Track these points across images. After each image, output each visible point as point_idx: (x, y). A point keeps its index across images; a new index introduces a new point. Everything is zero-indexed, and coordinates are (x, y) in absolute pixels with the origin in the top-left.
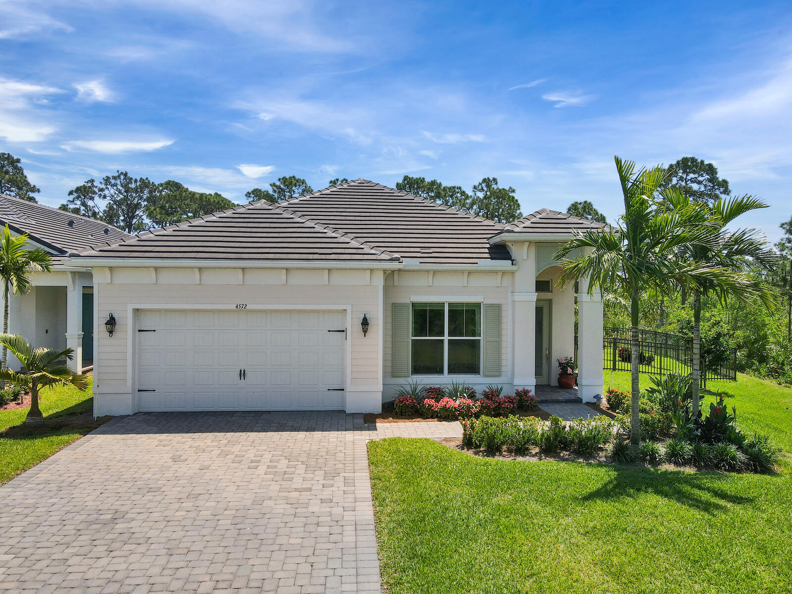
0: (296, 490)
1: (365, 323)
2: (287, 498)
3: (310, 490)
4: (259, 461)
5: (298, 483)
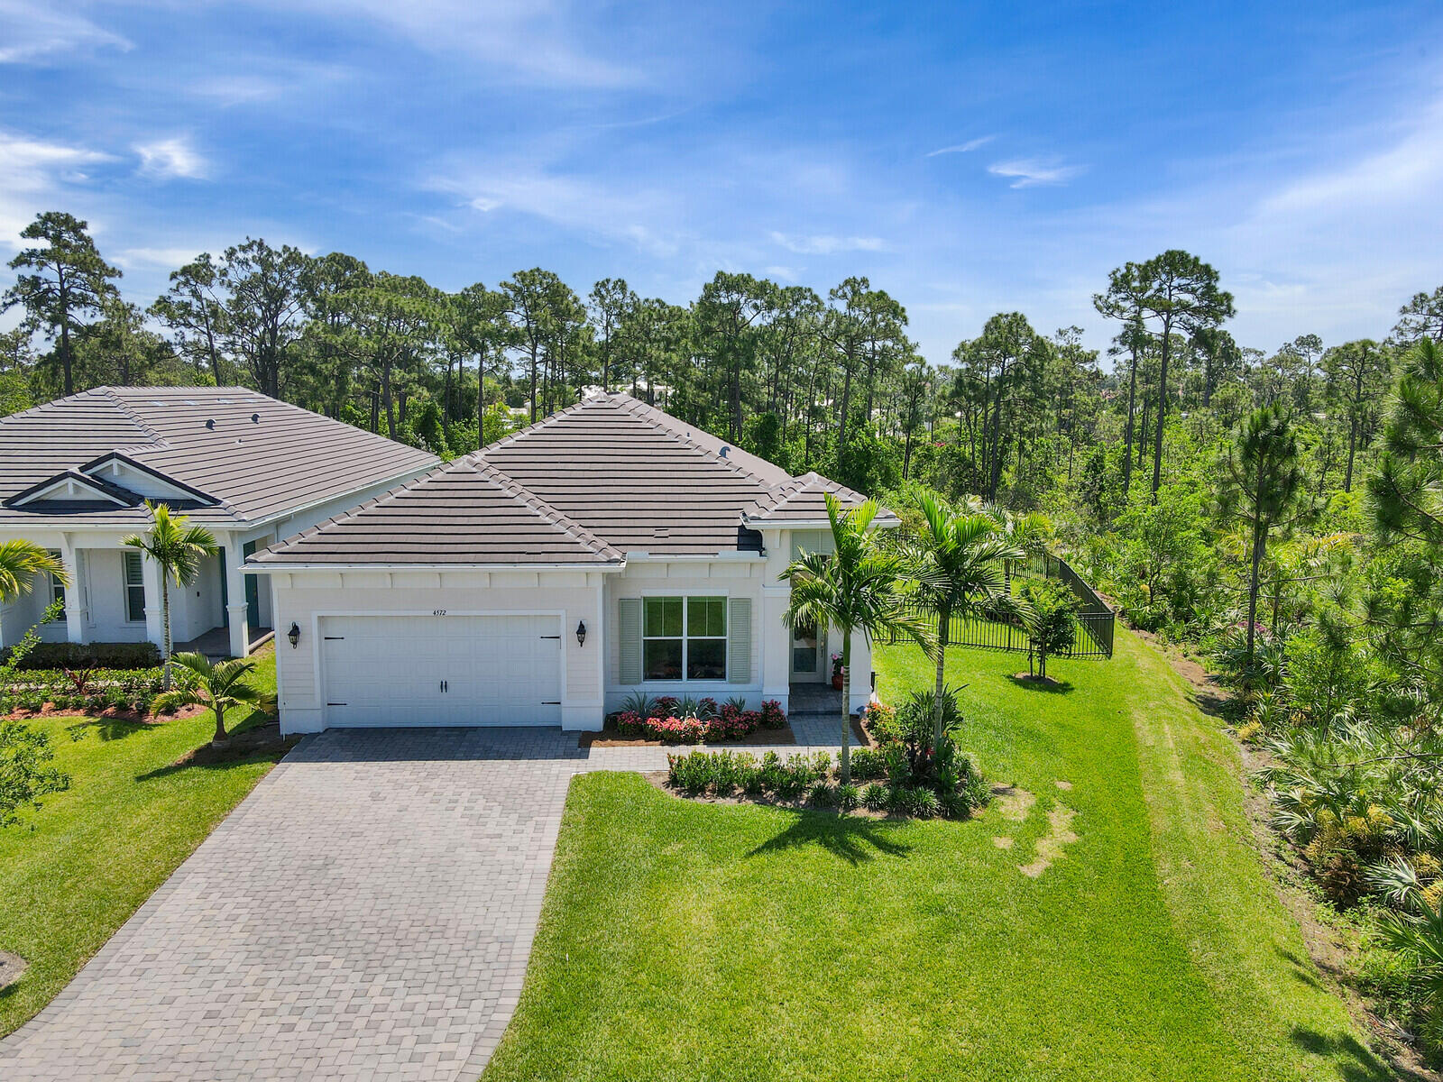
1: (582, 630)
2: (478, 845)
5: (491, 828)
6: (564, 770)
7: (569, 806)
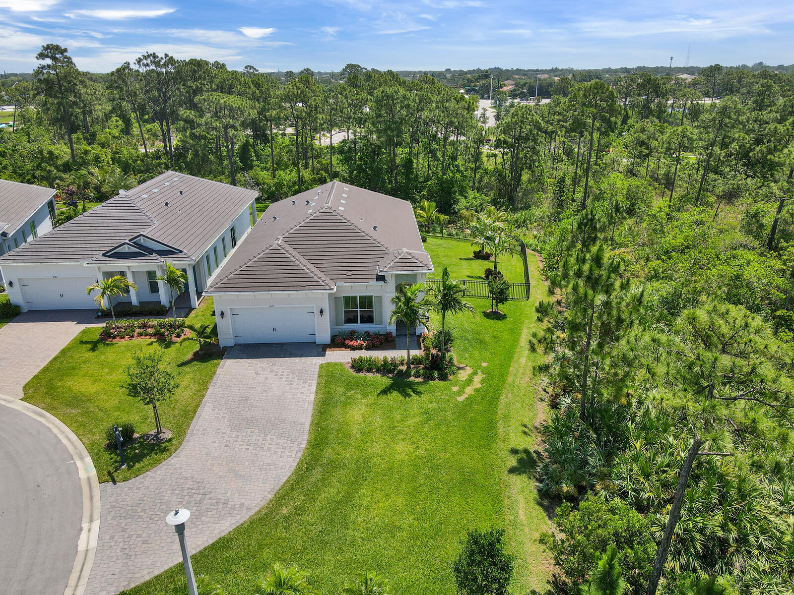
0: (294, 389)
1: (321, 311)
2: (291, 392)
3: (298, 388)
4: (283, 375)
6: (317, 361)
7: (319, 377)
